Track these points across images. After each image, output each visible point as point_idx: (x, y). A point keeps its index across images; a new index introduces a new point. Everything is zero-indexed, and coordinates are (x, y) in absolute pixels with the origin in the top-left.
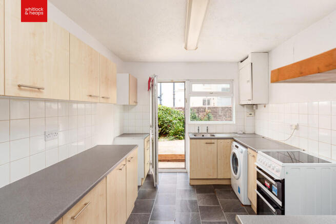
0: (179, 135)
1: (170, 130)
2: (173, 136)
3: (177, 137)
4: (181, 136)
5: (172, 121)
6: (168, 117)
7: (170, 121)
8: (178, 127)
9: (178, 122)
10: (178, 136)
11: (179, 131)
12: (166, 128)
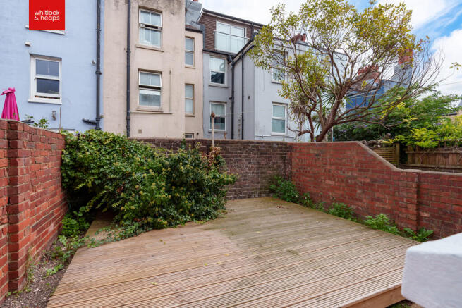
0: (155, 217)
1: (125, 201)
2: (134, 220)
3: (148, 224)
4: (160, 220)
5: (130, 174)
6: (119, 164)
7: (126, 176)
8: (152, 192)
9: (152, 179)
10: (150, 219)
11: (154, 205)
12: (112, 195)
